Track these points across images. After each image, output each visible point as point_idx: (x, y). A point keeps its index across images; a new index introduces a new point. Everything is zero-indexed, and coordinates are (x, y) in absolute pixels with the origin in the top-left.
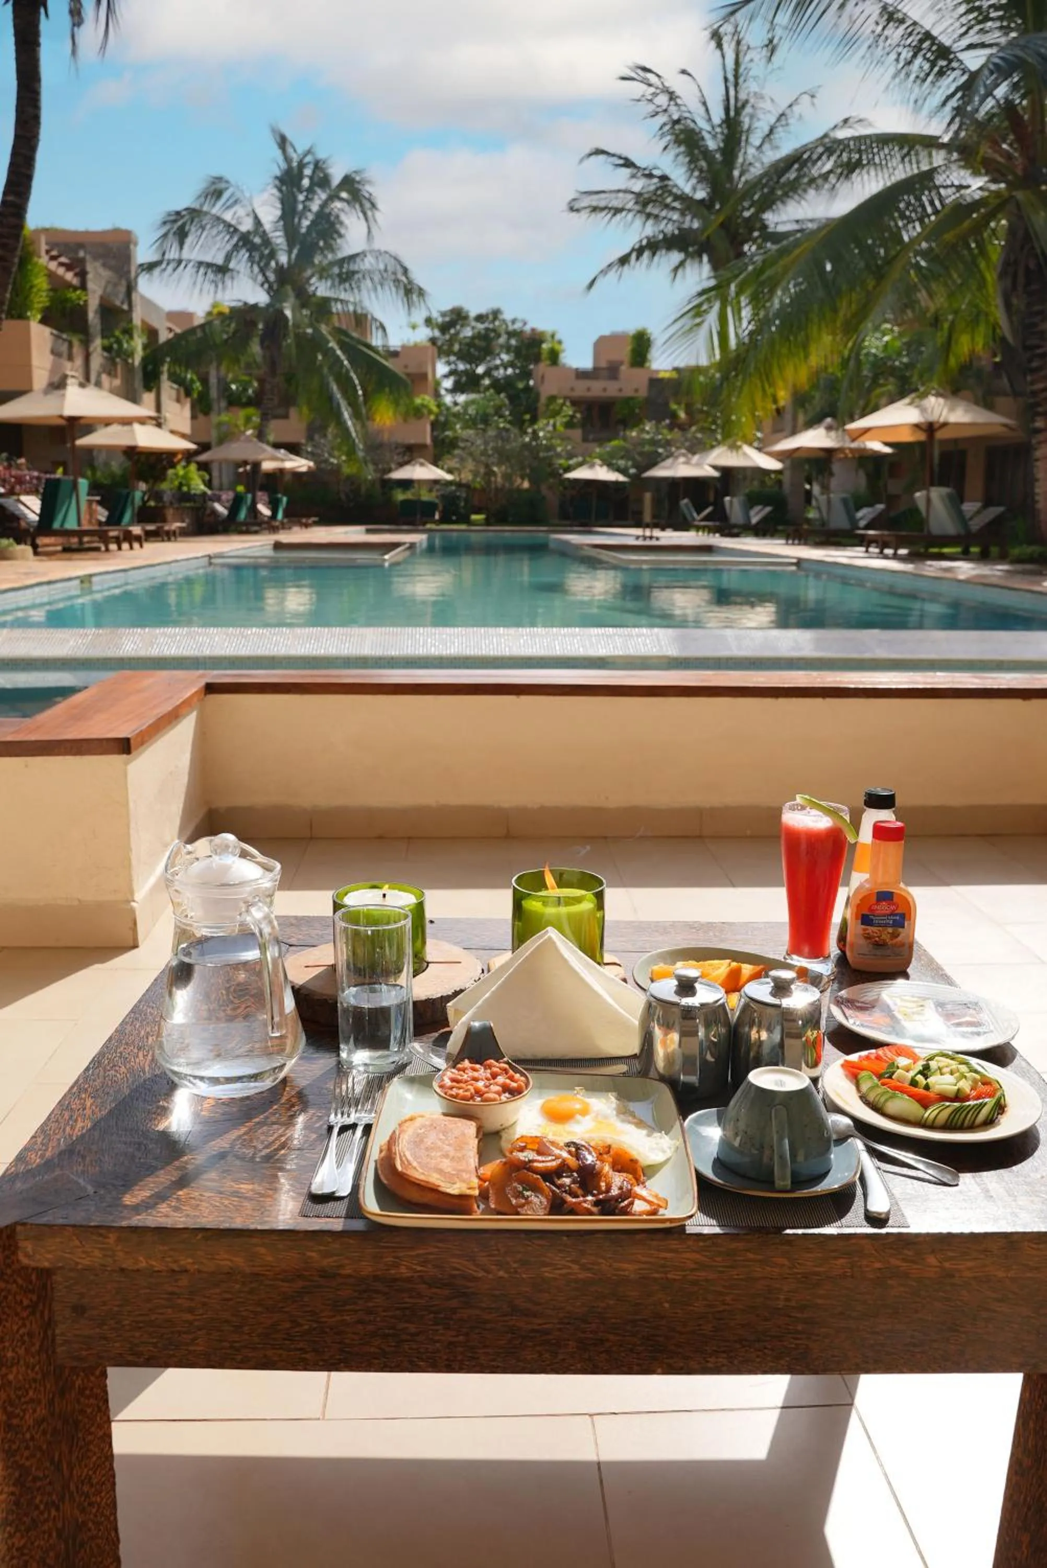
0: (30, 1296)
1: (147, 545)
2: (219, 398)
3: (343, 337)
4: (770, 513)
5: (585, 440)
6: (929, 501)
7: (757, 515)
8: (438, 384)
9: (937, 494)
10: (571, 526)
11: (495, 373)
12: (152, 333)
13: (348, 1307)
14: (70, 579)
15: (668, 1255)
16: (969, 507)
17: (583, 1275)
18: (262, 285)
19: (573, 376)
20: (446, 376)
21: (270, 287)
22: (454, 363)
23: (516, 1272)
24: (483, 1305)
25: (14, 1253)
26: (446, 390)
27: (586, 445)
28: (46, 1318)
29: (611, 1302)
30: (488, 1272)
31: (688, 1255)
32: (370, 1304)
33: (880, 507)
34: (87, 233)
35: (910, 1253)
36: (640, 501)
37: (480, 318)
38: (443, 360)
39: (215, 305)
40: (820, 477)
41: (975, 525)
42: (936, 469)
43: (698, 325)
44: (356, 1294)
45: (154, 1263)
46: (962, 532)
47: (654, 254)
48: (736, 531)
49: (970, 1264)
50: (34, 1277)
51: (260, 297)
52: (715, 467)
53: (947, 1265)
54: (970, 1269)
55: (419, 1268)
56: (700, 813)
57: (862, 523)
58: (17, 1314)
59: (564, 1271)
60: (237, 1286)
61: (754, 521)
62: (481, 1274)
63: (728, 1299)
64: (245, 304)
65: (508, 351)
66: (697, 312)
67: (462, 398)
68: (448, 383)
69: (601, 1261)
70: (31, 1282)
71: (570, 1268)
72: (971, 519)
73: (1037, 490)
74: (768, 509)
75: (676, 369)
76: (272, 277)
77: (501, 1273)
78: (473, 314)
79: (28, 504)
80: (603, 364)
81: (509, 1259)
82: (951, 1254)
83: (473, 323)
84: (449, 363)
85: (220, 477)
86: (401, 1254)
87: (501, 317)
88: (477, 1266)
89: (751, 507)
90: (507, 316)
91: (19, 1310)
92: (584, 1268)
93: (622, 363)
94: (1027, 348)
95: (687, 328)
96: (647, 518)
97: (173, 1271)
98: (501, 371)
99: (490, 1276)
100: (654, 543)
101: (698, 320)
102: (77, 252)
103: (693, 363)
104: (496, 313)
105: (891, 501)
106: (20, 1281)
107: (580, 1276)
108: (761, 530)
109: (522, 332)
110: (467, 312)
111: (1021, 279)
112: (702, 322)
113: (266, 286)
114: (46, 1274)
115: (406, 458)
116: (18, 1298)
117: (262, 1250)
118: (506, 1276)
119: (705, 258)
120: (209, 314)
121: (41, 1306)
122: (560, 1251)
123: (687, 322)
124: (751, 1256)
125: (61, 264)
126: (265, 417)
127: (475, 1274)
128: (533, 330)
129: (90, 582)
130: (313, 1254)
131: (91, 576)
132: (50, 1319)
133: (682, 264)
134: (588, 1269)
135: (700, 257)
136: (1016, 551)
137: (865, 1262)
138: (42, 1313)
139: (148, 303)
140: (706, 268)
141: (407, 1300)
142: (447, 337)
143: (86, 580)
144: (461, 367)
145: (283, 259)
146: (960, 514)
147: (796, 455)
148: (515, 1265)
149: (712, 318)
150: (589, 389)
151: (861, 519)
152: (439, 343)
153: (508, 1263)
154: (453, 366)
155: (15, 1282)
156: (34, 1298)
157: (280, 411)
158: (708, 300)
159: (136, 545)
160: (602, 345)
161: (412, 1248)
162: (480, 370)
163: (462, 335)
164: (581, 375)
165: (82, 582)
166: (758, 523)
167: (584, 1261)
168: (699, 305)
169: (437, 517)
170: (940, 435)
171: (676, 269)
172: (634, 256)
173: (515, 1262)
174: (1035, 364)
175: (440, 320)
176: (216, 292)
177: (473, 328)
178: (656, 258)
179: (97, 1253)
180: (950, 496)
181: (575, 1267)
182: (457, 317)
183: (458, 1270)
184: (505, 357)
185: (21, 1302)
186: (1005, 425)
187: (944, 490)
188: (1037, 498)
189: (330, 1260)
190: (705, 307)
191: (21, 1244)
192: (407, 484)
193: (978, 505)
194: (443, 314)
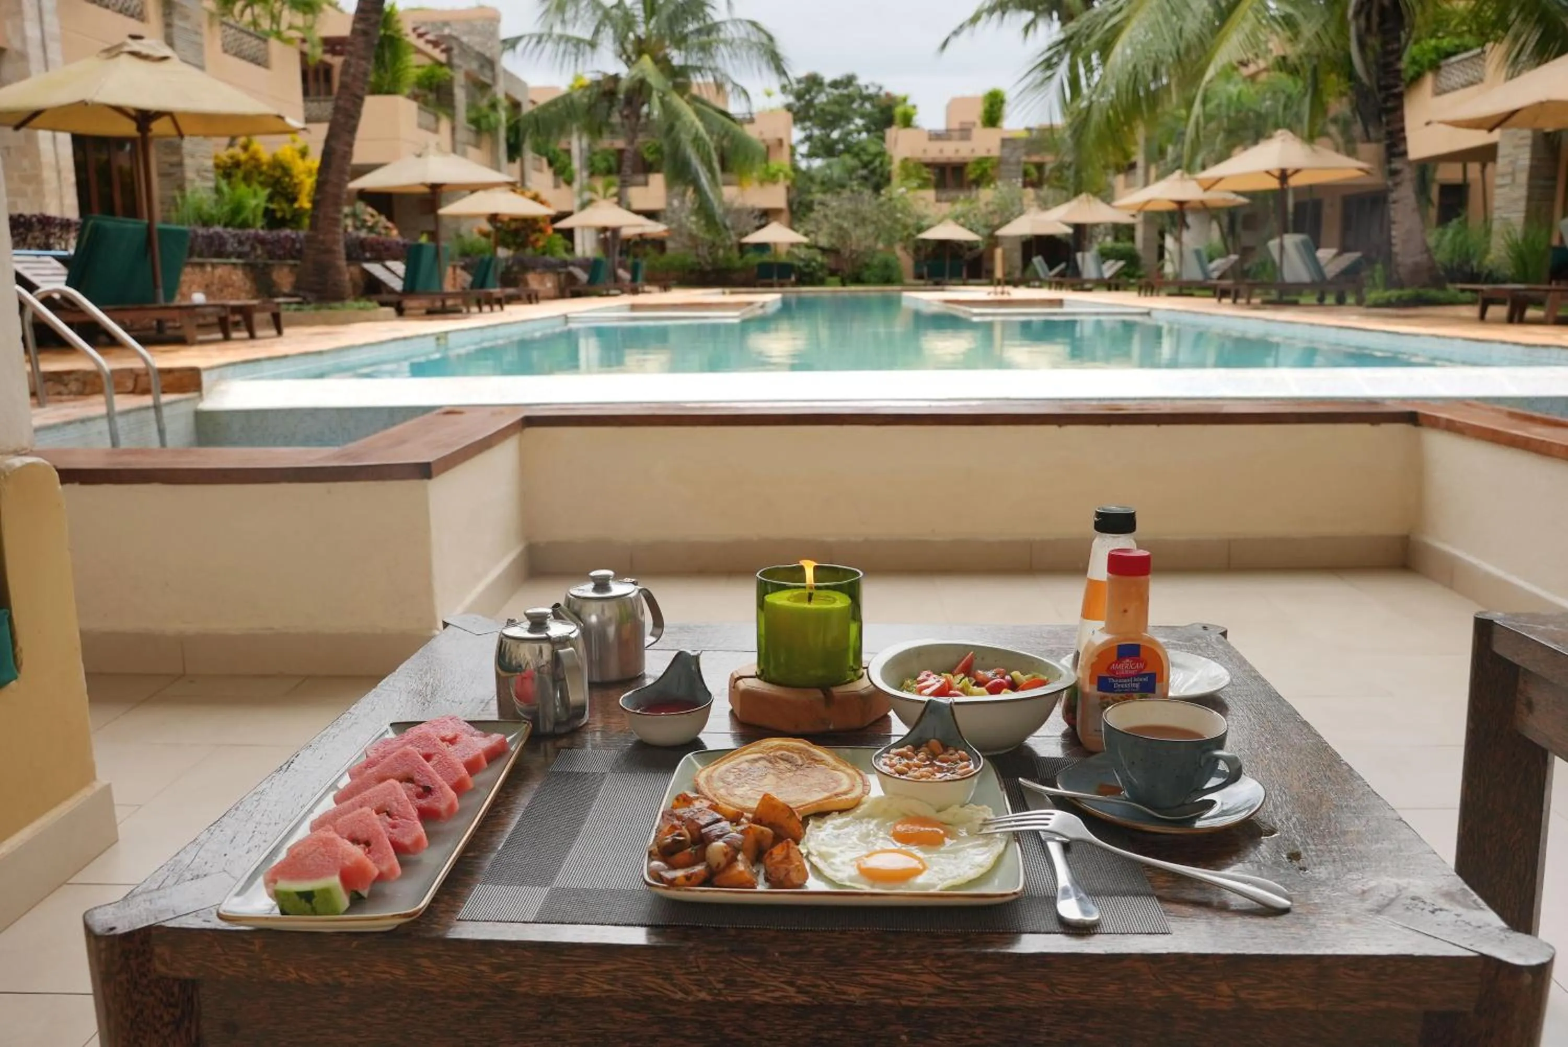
0: (171, 1010)
1: (507, 308)
2: (581, 169)
3: (698, 105)
4: (1123, 267)
5: (938, 200)
6: (1282, 248)
7: (1110, 268)
8: (793, 149)
9: (1291, 240)
10: (925, 285)
11: (850, 138)
12: (516, 106)
13: (531, 1032)
14: (425, 336)
15: (903, 977)
16: (1324, 254)
17: (801, 999)
18: (620, 56)
19: (926, 137)
20: (802, 142)
21: (629, 58)
22: (810, 128)
23: (720, 994)
24: (688, 1033)
25: (149, 960)
26: (803, 155)
27: (938, 205)
28: (193, 1037)
29: (839, 1033)
30: (687, 993)
31: (925, 977)
32: (556, 1029)
33: (1234, 257)
34: (453, 12)
35: (1197, 979)
36: (992, 258)
37: (835, 84)
38: (799, 126)
39: (577, 78)
40: (1173, 230)
41: (1331, 271)
42: (1290, 217)
43: (1050, 77)
44: (540, 1017)
45: (305, 975)
46: (1317, 278)
47: (1004, 13)
48: (1088, 286)
49: (1271, 994)
50: (176, 989)
51: (621, 69)
52: (1069, 225)
53: (1243, 995)
54: (1270, 1000)
55: (606, 987)
56: (1030, 545)
57: (1216, 274)
58: (156, 1032)
59: (777, 994)
60: (404, 1005)
61: (1107, 274)
62: (679, 996)
63: (978, 1031)
64: (605, 74)
65: (862, 116)
66: (1049, 64)
67: (817, 163)
68: (803, 149)
69: (820, 982)
70: (173, 995)
71: (783, 990)
72: (1327, 265)
73: (1394, 233)
74: (1121, 263)
75: (1029, 130)
76: (629, 48)
77: (703, 995)
78: (828, 79)
79: (393, 268)
80: (956, 125)
81: (711, 978)
82: (1246, 981)
83: (828, 90)
84: (804, 129)
85: (583, 245)
86: (584, 970)
87: (855, 83)
88: (674, 985)
89: (1104, 262)
90: (862, 81)
91: (158, 1026)
92: (800, 990)
93: (974, 124)
94: (1381, 88)
95: (1038, 81)
96: (999, 274)
97: (327, 985)
98: (855, 135)
99: (690, 999)
100: (1005, 297)
101: (1049, 73)
102: (442, 30)
103: (1046, 122)
104: (849, 81)
105: (1245, 252)
106: (157, 991)
107: (797, 1001)
108: (1112, 285)
109: (877, 96)
110: (822, 79)
111: (1375, 19)
112: (1053, 74)
113: (624, 57)
114: (189, 987)
115: (763, 222)
116: (157, 1013)
117: (425, 962)
118: (709, 998)
119: (1055, 15)
120: (572, 87)
121: (186, 1024)
122: (772, 970)
123: (1038, 75)
124: (1001, 979)
125: (428, 42)
126: (625, 184)
127: (672, 995)
128: (888, 95)
129: (446, 338)
130: (483, 968)
131: (446, 333)
132: (198, 1038)
133: (1033, 22)
134: (806, 993)
135: (1051, 15)
136: (1373, 296)
137: (1141, 990)
138: (188, 1031)
139: (510, 77)
140: (1057, 25)
141: (599, 1025)
142: (803, 102)
143: (440, 337)
144: (817, 132)
145: (641, 30)
146: (1315, 261)
147: (1150, 207)
148: (720, 986)
149: (1063, 70)
150: (941, 151)
151: (1214, 270)
152: (795, 109)
153: (710, 983)
154: (808, 132)
155: (152, 993)
156: (178, 1013)
157: (641, 178)
158: (1058, 52)
159: (497, 308)
160: (954, 105)
161: (597, 963)
162: (835, 135)
163: (816, 101)
164: (936, 136)
165: (438, 339)
166: (1110, 278)
167: (800, 982)
168: (1048, 60)
169: (793, 278)
170: (1294, 181)
171: (1027, 29)
172: (984, 16)
173: (720, 982)
174: (1389, 105)
175: (795, 86)
176: (576, 65)
177: (827, 95)
178: (1007, 16)
179: (241, 962)
180: (1304, 243)
181: (791, 991)
182: (814, 82)
183: (652, 989)
184: (859, 122)
185: (161, 1017)
186: (1361, 169)
187: (1298, 238)
188: (1394, 241)
189: (504, 975)
190: (1055, 60)
191: (158, 950)
192: (763, 247)
193: (1334, 251)
194: (799, 81)
